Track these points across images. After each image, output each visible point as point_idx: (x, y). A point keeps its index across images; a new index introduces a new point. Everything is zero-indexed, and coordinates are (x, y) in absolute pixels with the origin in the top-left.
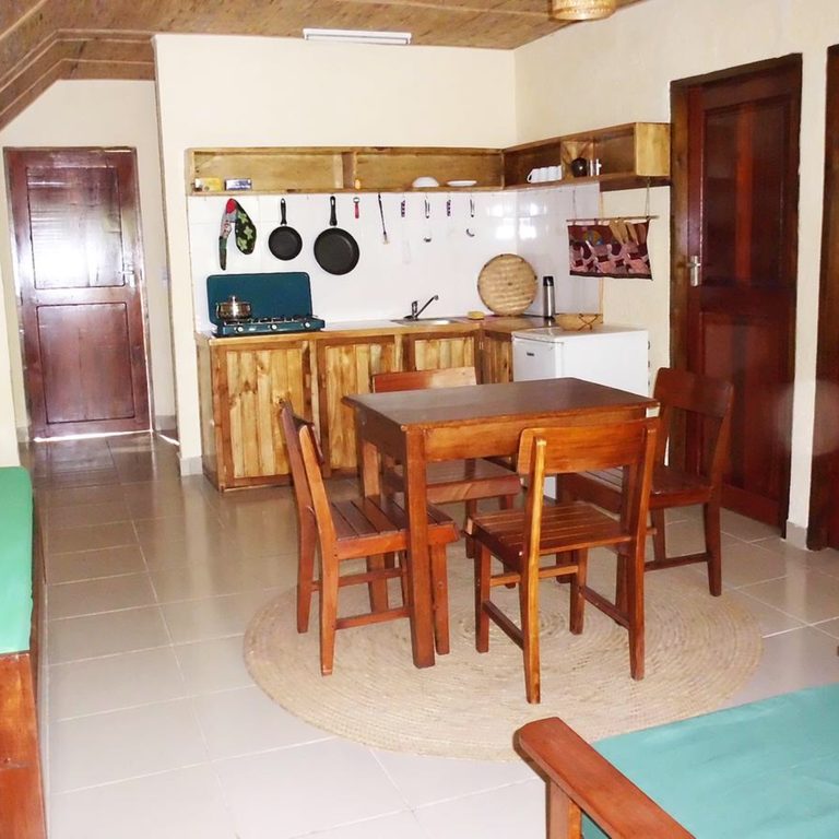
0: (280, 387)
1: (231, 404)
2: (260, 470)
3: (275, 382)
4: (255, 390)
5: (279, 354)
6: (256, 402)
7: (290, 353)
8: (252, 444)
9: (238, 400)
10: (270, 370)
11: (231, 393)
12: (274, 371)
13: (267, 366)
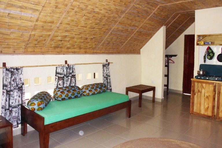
0: (207, 93)
1: (195, 94)
2: (200, 112)
3: (206, 92)
4: (201, 92)
5: (208, 85)
6: (201, 95)
7: (211, 85)
8: (199, 105)
9: (196, 94)
10: (205, 88)
11: (195, 92)
12: (206, 89)
13: (204, 87)
